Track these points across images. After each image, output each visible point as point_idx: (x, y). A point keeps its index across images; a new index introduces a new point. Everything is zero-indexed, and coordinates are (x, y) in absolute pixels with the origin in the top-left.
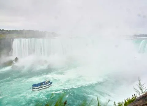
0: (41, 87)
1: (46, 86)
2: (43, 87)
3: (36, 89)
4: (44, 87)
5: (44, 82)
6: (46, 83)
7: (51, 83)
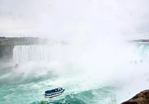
0: (54, 95)
1: (58, 93)
2: (55, 94)
3: (49, 95)
4: (57, 94)
5: (57, 89)
6: (58, 90)
7: (64, 90)
